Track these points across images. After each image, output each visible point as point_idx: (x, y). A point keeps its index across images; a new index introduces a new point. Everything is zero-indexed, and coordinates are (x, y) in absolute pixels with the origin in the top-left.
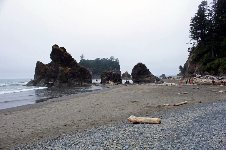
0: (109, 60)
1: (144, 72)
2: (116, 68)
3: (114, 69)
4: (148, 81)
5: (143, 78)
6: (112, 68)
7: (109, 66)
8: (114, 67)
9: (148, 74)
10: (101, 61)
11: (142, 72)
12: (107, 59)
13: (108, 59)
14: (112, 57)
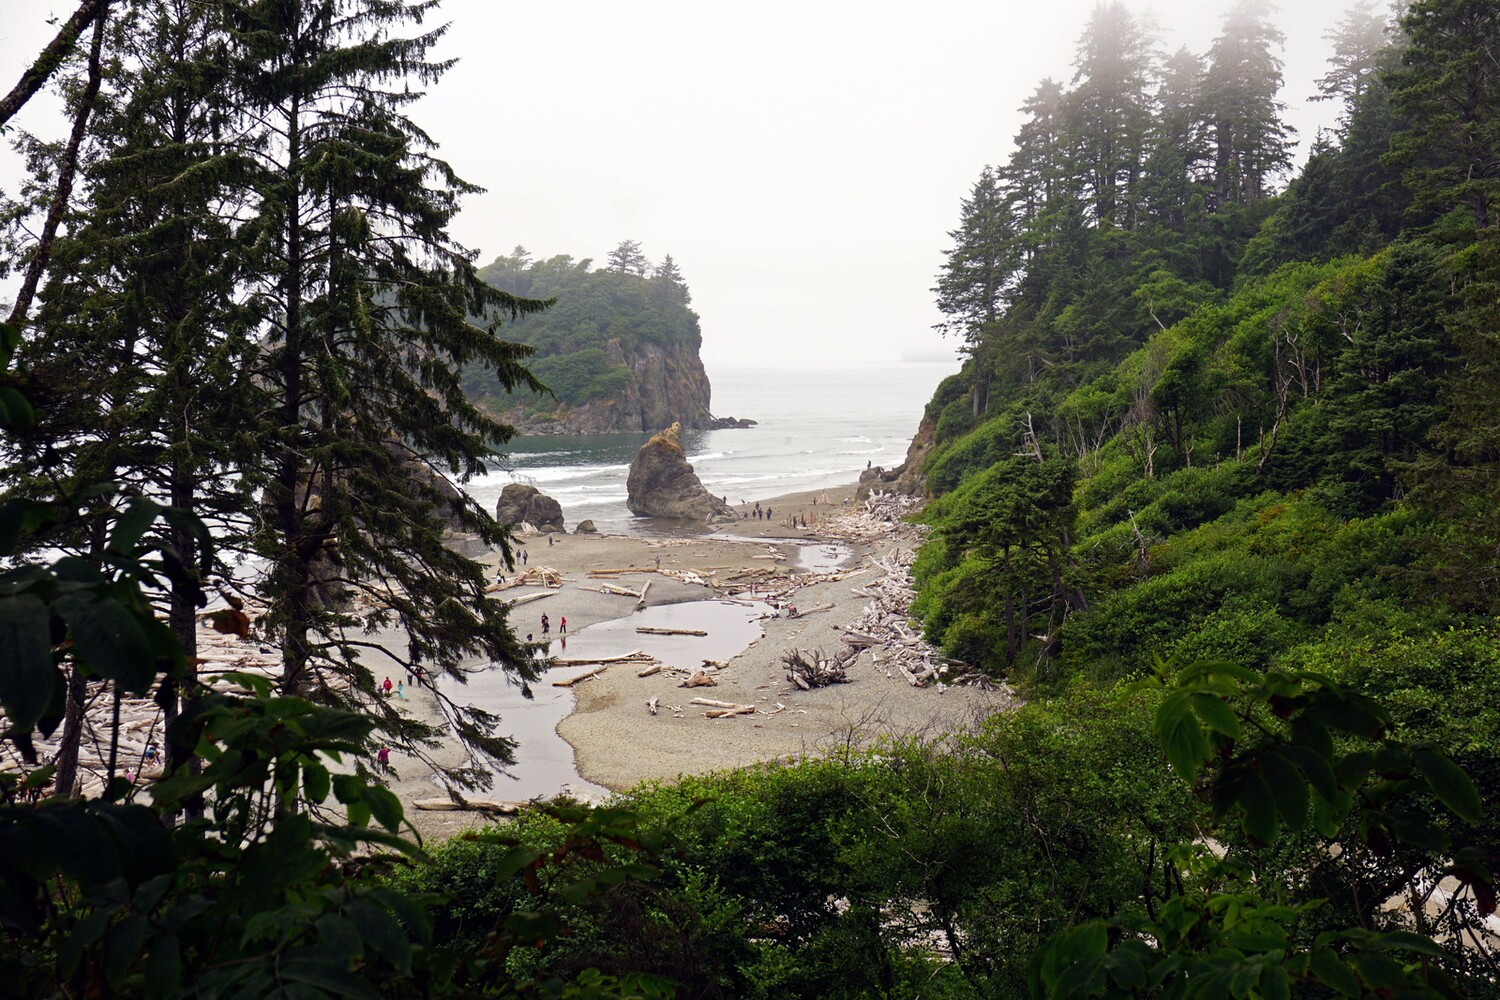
0: (600, 272)
1: (674, 476)
2: (657, 342)
3: (638, 349)
4: (682, 513)
5: (667, 501)
6: (623, 344)
7: (603, 328)
8: (644, 338)
9: (687, 485)
10: (537, 283)
11: (662, 479)
12: (586, 263)
13: (592, 269)
14: (624, 253)
